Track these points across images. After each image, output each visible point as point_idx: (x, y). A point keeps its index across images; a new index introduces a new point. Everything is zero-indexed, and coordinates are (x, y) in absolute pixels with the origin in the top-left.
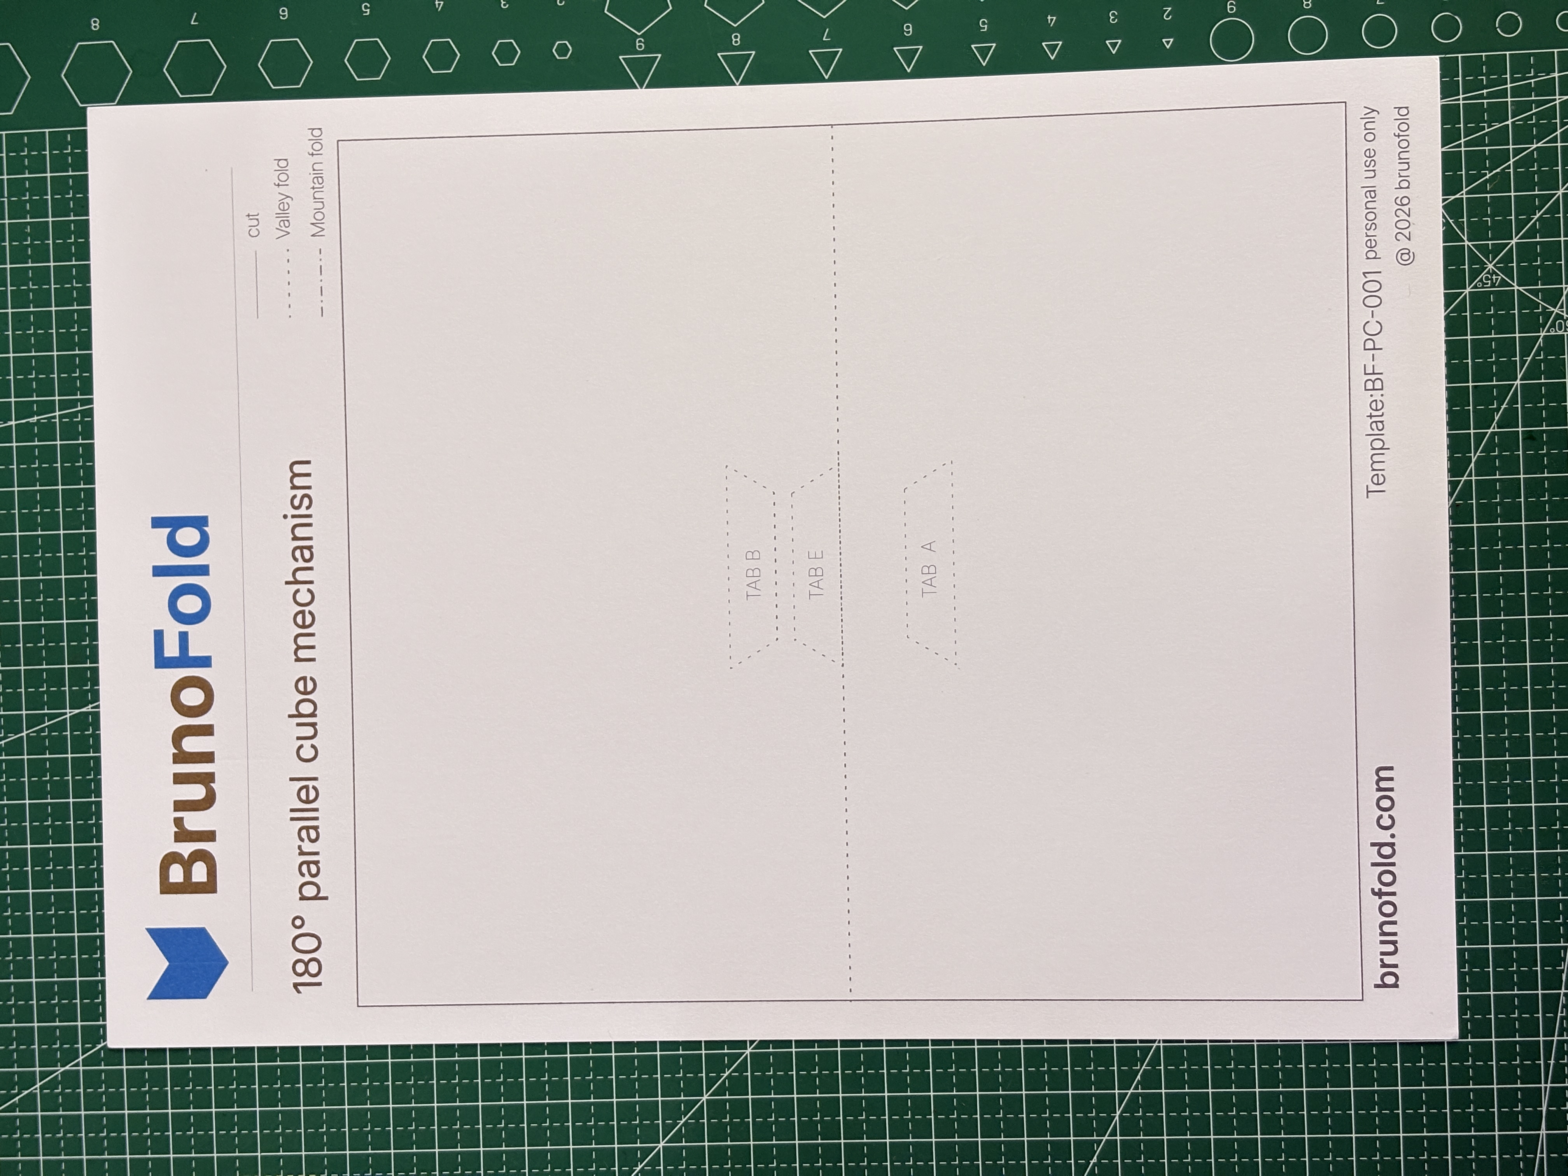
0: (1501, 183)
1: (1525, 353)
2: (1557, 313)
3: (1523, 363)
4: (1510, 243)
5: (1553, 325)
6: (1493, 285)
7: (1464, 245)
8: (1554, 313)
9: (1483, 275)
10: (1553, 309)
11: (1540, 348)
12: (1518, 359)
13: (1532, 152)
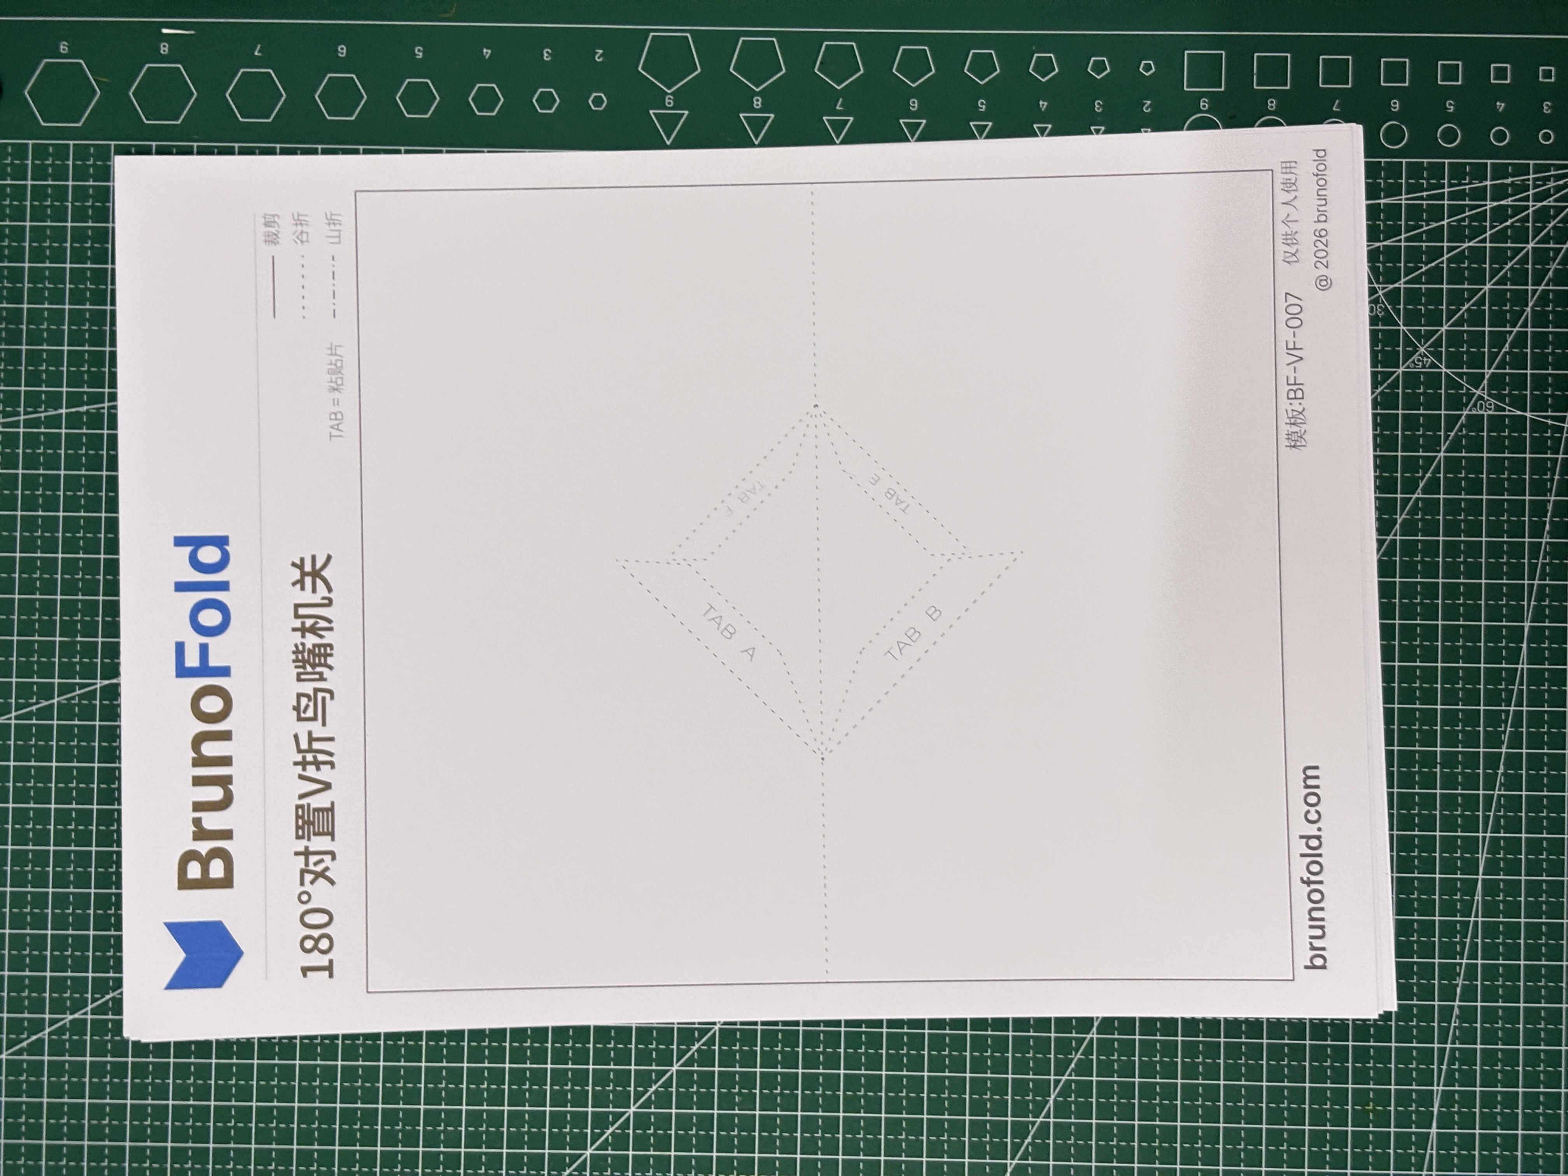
0: (1435, 275)
1: (1449, 429)
2: (1480, 396)
3: (1447, 437)
4: (1438, 331)
5: (1475, 405)
6: (1424, 367)
7: (1399, 330)
8: (1476, 396)
9: (1415, 357)
10: (1475, 391)
11: (1462, 425)
12: (1442, 433)
13: (1464, 250)
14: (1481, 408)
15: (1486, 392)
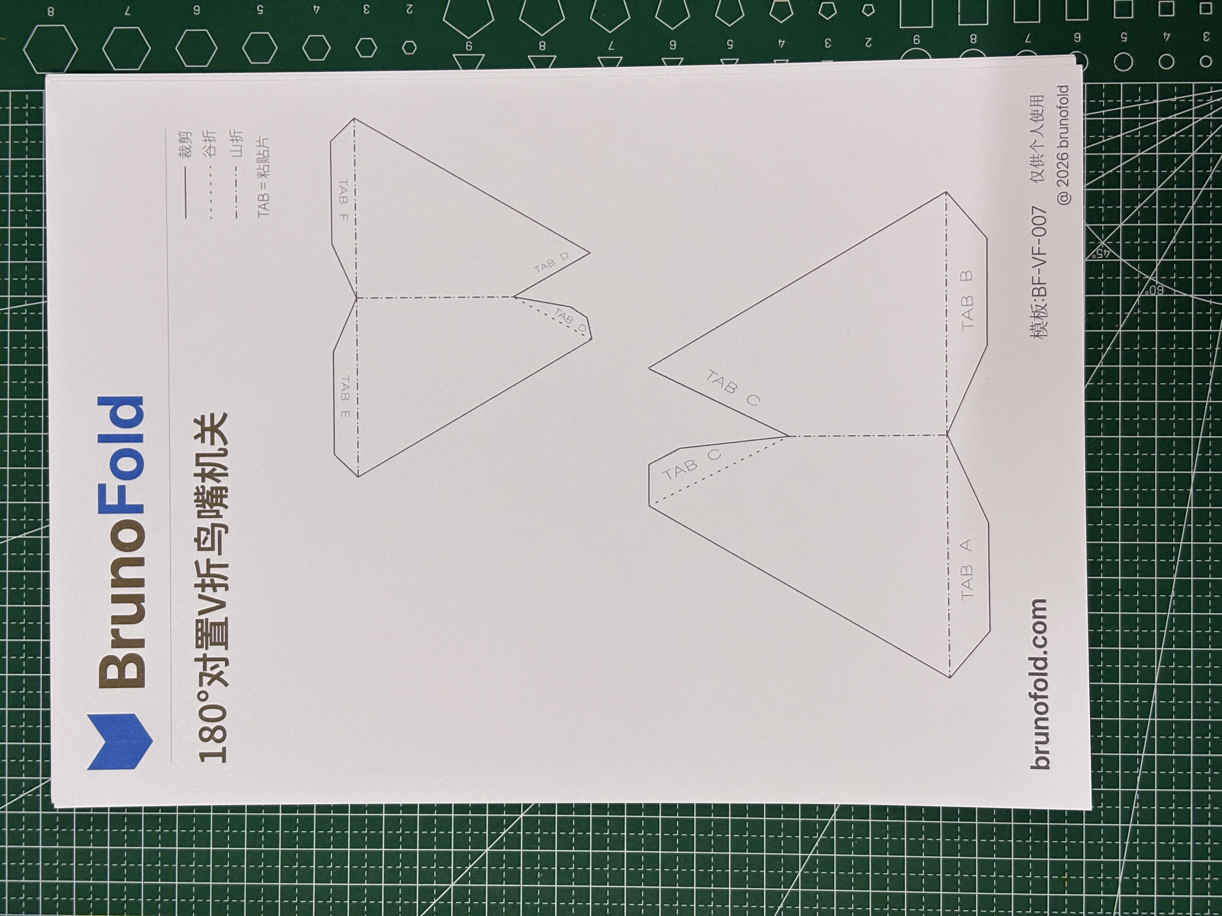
0: (1113, 181)
1: (1126, 309)
2: (1151, 281)
4: (1118, 226)
5: (1147, 289)
6: (1104, 257)
8: (1148, 282)
9: (1097, 249)
10: (1147, 277)
11: (1137, 306)
12: (1120, 313)
13: (1138, 158)
14: (1153, 292)
15: (1157, 277)
